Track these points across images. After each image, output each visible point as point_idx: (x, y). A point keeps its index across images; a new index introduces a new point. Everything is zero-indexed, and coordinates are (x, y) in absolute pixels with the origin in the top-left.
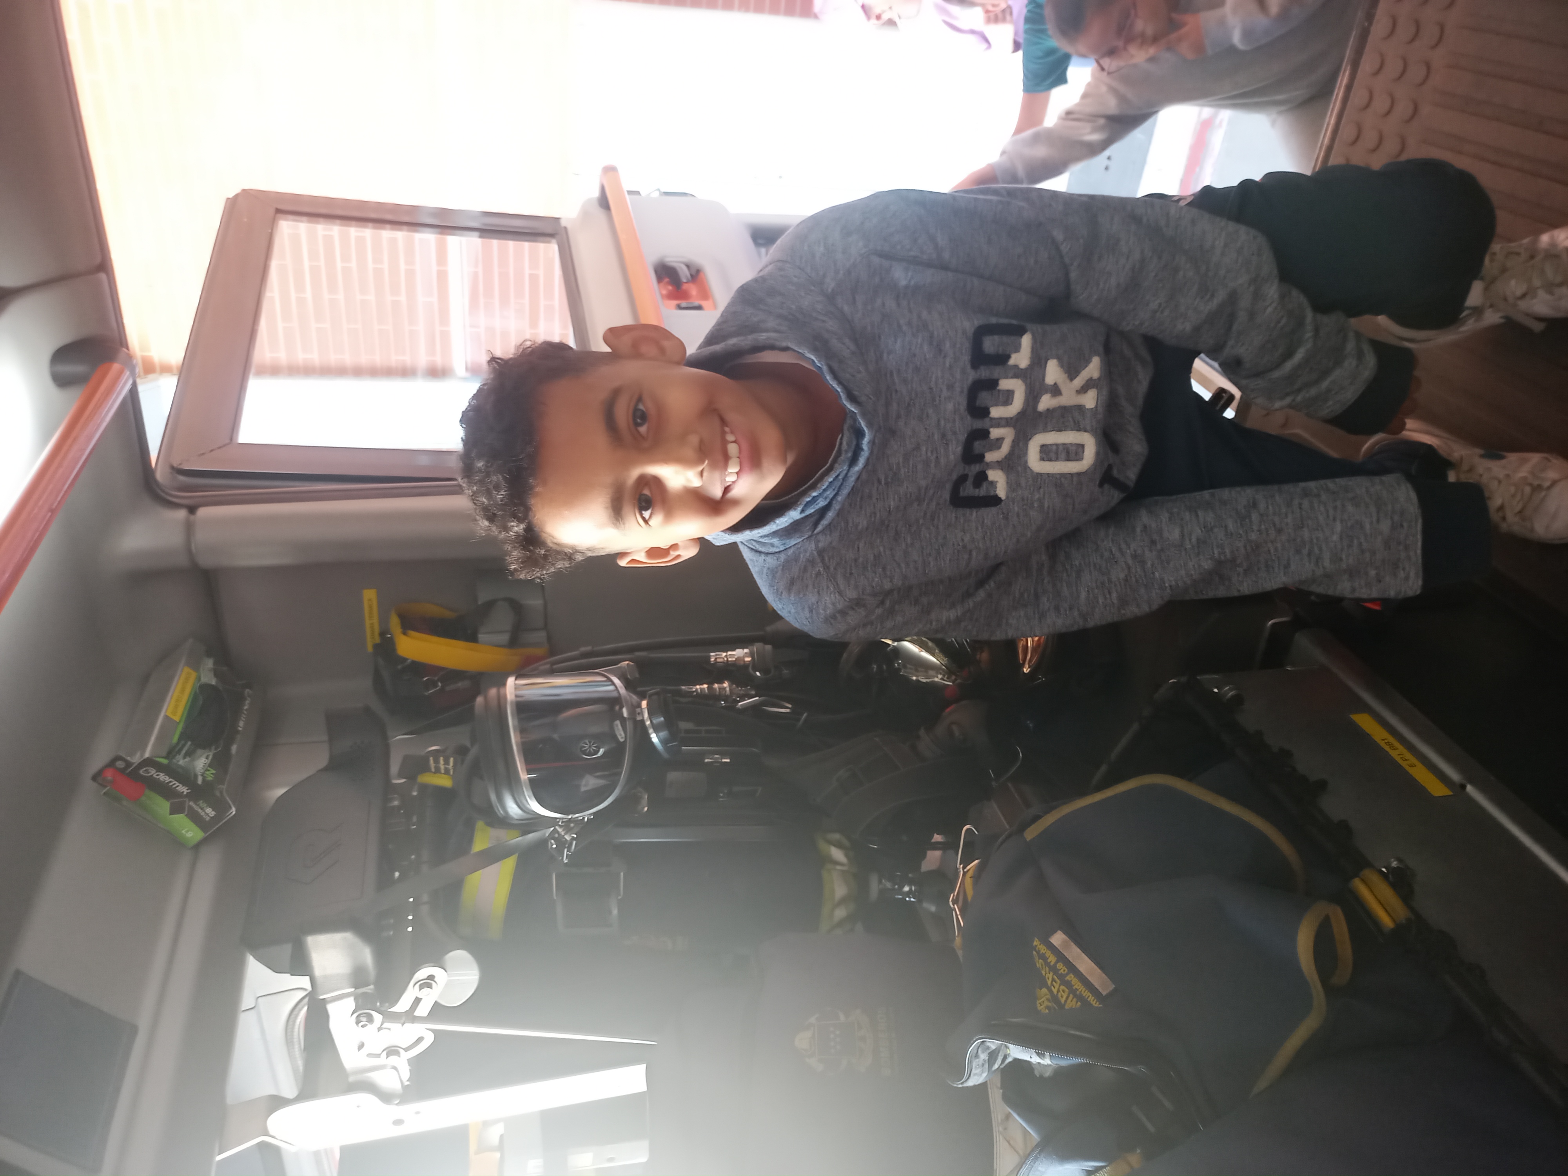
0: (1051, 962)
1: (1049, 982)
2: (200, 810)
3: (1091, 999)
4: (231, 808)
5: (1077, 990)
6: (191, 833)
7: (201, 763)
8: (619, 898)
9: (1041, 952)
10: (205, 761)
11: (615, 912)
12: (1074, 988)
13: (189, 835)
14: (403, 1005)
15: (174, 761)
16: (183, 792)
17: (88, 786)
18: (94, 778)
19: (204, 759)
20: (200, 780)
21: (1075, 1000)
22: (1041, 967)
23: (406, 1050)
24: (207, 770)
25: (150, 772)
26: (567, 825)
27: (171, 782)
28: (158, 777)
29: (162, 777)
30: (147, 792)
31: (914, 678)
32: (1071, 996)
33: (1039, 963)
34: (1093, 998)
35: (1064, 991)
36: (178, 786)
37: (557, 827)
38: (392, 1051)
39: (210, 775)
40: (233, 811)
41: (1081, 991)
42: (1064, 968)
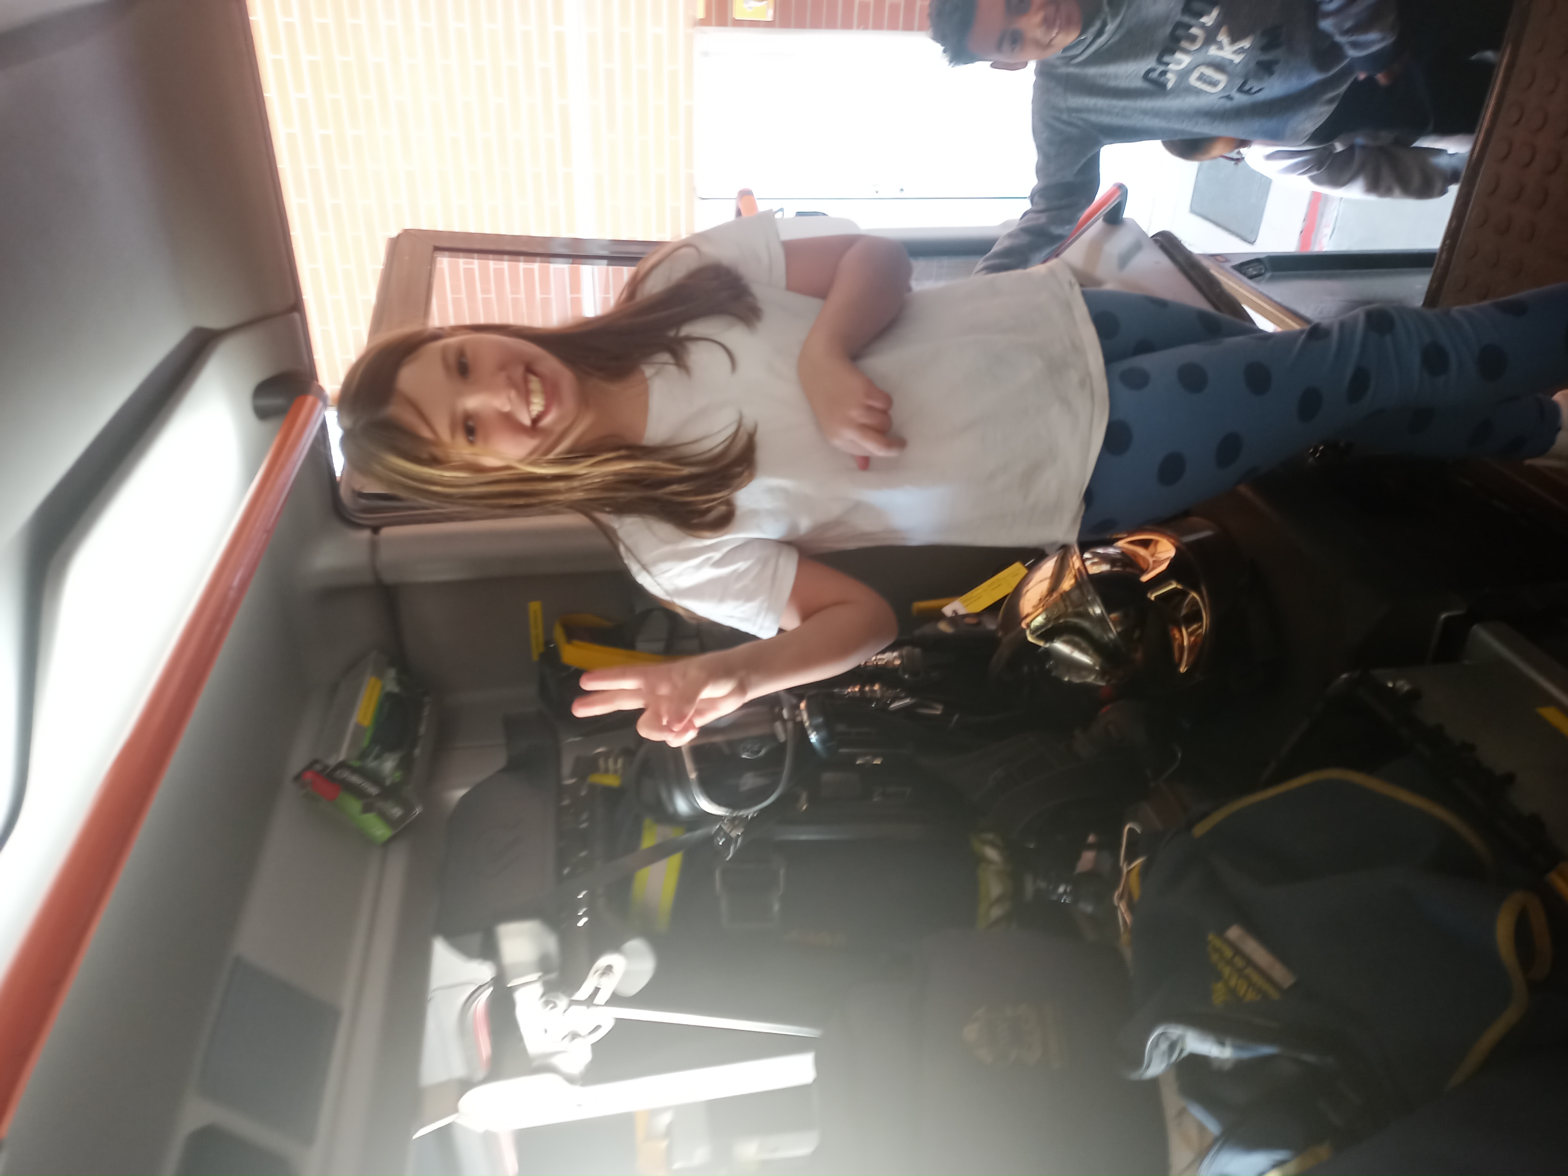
0: (1227, 956)
1: (1226, 976)
2: (388, 810)
4: (416, 808)
5: (1255, 983)
7: (388, 765)
8: (780, 894)
9: (1217, 947)
11: (776, 907)
12: (1253, 981)
13: (379, 833)
14: (583, 993)
15: (365, 763)
16: (373, 793)
17: (290, 785)
19: (391, 762)
20: (388, 782)
21: (1255, 993)
22: (1216, 962)
23: (588, 1034)
24: (394, 772)
25: (345, 774)
26: (733, 821)
27: (362, 783)
28: (351, 779)
29: (355, 779)
30: (343, 794)
31: (1066, 679)
32: (1250, 990)
33: (1215, 957)
34: (1272, 990)
35: (1242, 985)
36: (369, 787)
37: (722, 825)
38: (574, 1036)
39: (397, 776)
40: (419, 810)
41: (1262, 983)
42: (1242, 962)
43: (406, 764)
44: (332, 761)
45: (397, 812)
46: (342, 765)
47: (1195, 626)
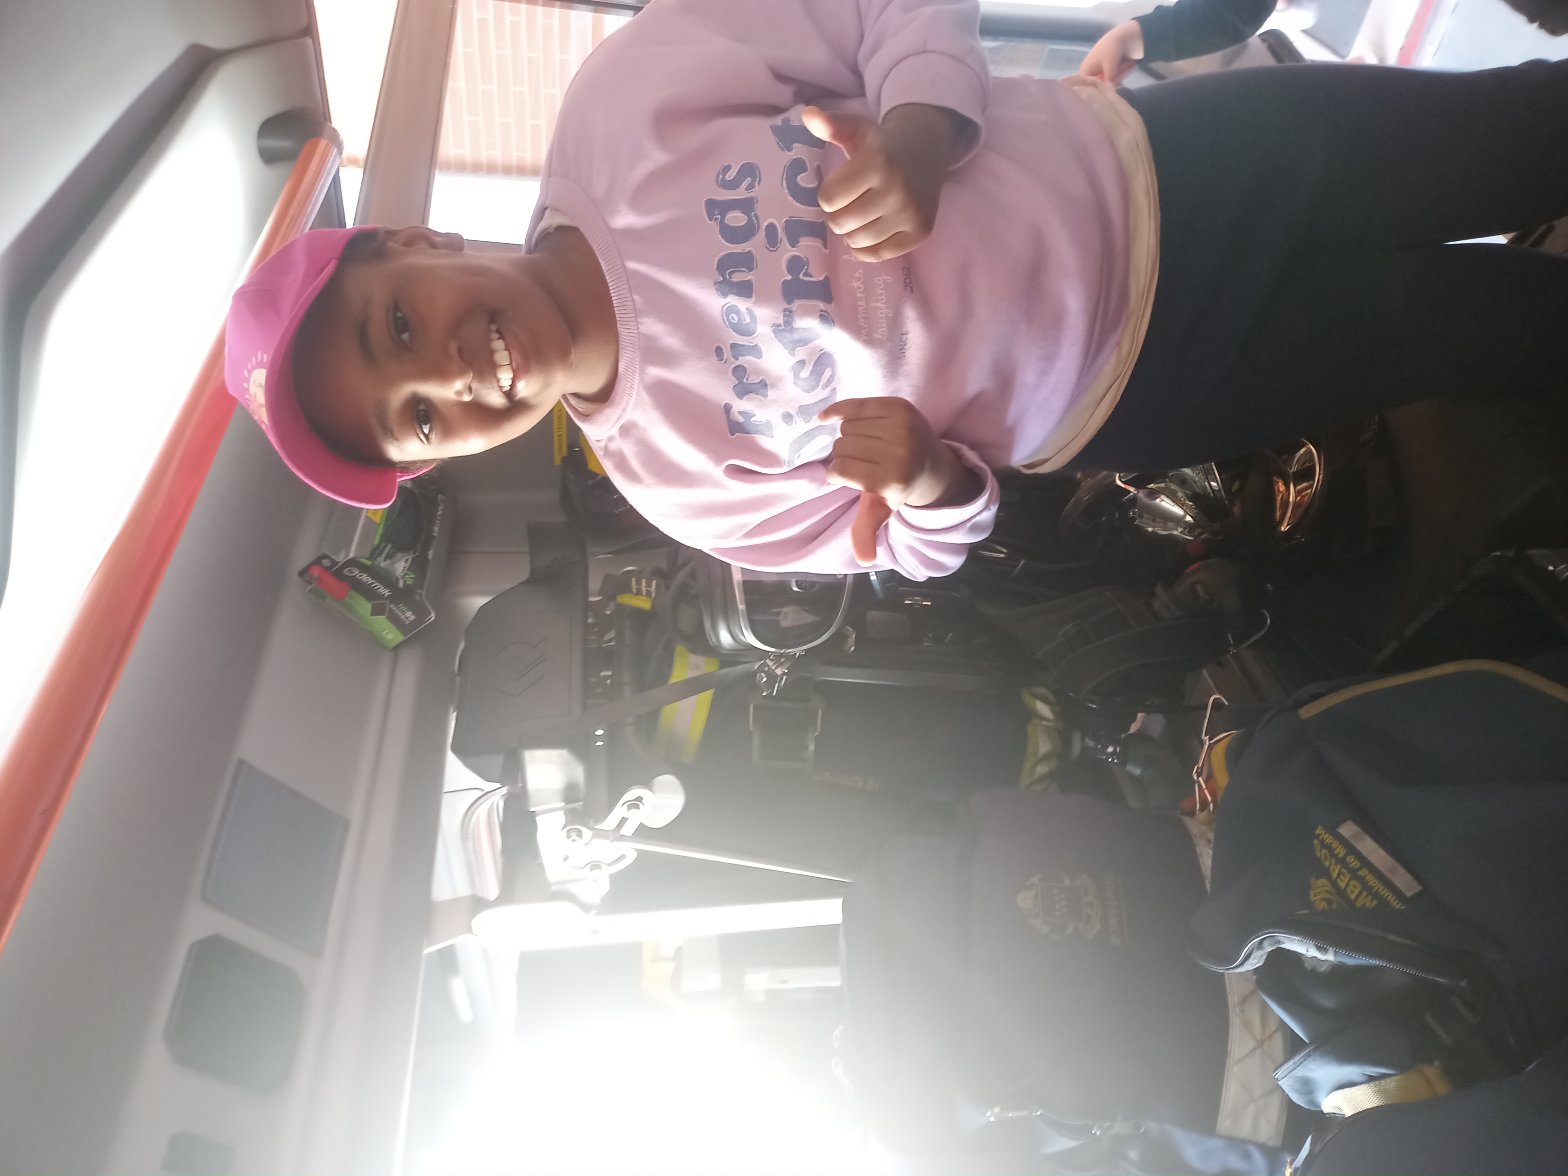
0: (1338, 854)
1: (1335, 875)
2: (400, 614)
3: (1391, 899)
4: (430, 614)
5: (1371, 887)
6: (392, 635)
7: (400, 566)
8: (816, 734)
9: (1326, 842)
10: (404, 565)
11: (812, 748)
12: (1369, 884)
13: (390, 636)
14: (610, 823)
15: (376, 562)
16: (384, 594)
17: (295, 581)
18: (302, 574)
19: (404, 563)
20: (401, 584)
21: (1370, 897)
22: (1323, 857)
23: (610, 865)
24: (406, 574)
25: (354, 573)
26: (778, 658)
27: (373, 583)
28: (361, 578)
29: (365, 578)
30: (352, 593)
31: (1150, 529)
32: (1365, 893)
33: (1321, 853)
34: (1394, 898)
35: (1355, 887)
36: (379, 588)
37: (768, 661)
38: (595, 866)
39: (410, 578)
40: (433, 616)
41: (1379, 888)
42: (1356, 862)
43: (419, 566)
44: (341, 558)
45: (410, 616)
46: (352, 563)
47: (1305, 484)
